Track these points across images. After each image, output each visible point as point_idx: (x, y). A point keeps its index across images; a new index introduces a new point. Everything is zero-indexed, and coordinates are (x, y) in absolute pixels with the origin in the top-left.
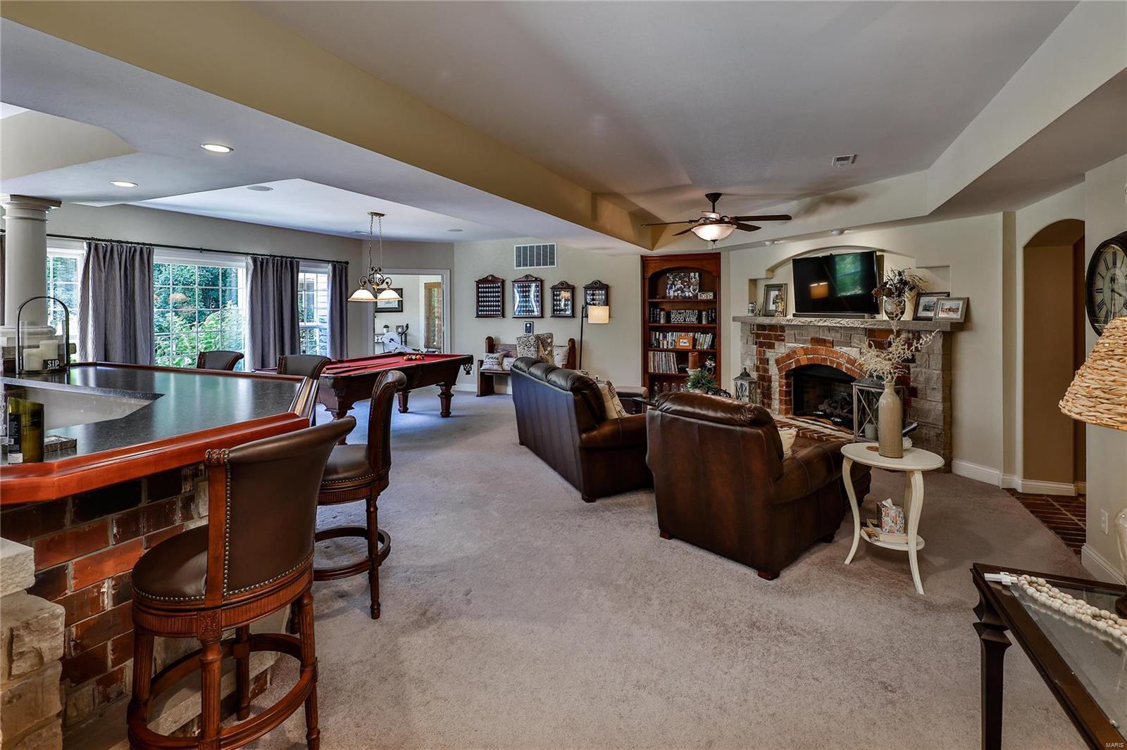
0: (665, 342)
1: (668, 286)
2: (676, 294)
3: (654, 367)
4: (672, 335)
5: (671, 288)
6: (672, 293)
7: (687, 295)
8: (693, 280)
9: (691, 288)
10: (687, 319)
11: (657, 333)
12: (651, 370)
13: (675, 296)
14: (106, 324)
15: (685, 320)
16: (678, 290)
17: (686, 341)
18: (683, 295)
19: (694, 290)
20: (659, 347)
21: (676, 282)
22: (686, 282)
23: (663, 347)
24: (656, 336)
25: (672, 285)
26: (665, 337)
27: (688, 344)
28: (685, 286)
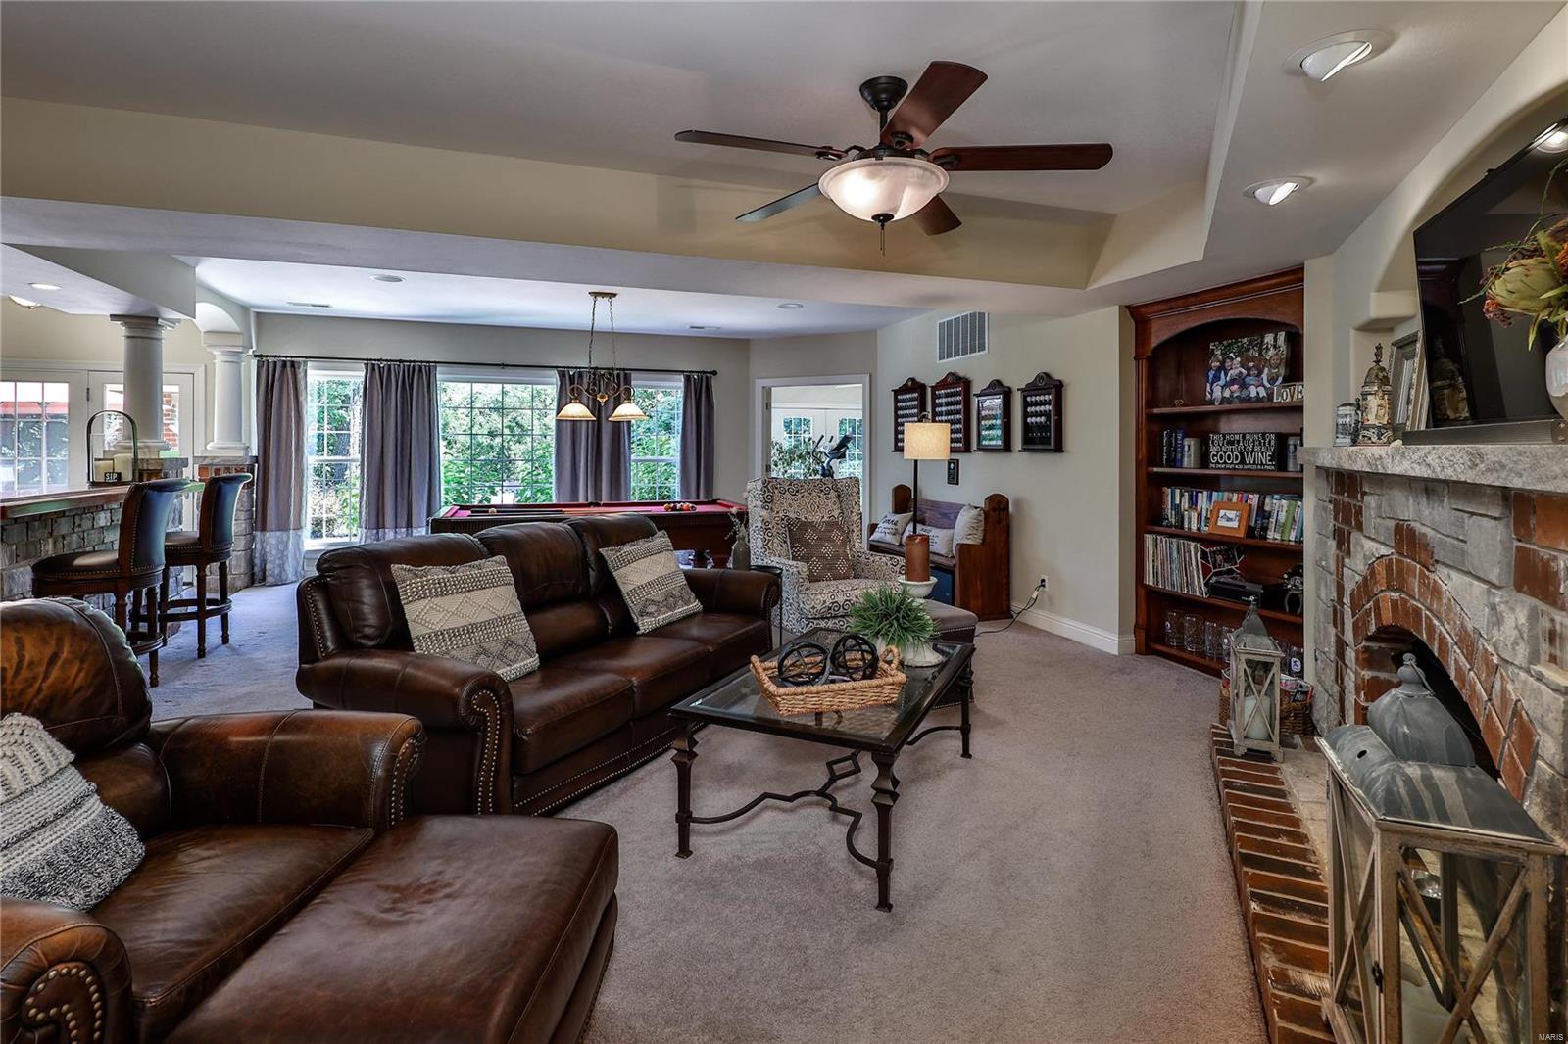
0: (1194, 516)
1: (1211, 374)
2: (1227, 394)
3: (1156, 574)
4: (1210, 498)
5: (1217, 378)
6: (1218, 392)
7: (1253, 394)
8: (1272, 352)
9: (1265, 376)
10: (1249, 459)
11: (1178, 491)
12: (1149, 580)
13: (1223, 398)
14: (383, 447)
15: (1243, 461)
16: (1233, 381)
17: (1231, 514)
18: (1244, 394)
19: (1272, 380)
20: (1182, 527)
21: (1228, 363)
22: (1253, 359)
23: (1189, 528)
24: (1173, 498)
25: (1219, 370)
26: (1193, 503)
27: (1235, 524)
28: (1249, 370)
